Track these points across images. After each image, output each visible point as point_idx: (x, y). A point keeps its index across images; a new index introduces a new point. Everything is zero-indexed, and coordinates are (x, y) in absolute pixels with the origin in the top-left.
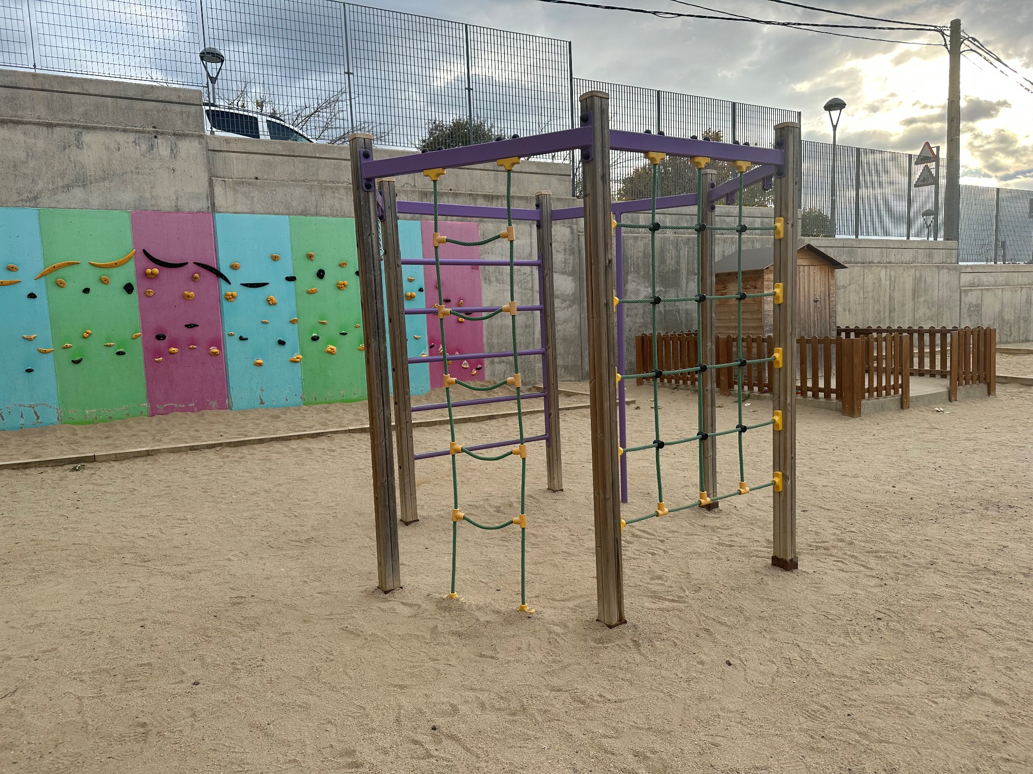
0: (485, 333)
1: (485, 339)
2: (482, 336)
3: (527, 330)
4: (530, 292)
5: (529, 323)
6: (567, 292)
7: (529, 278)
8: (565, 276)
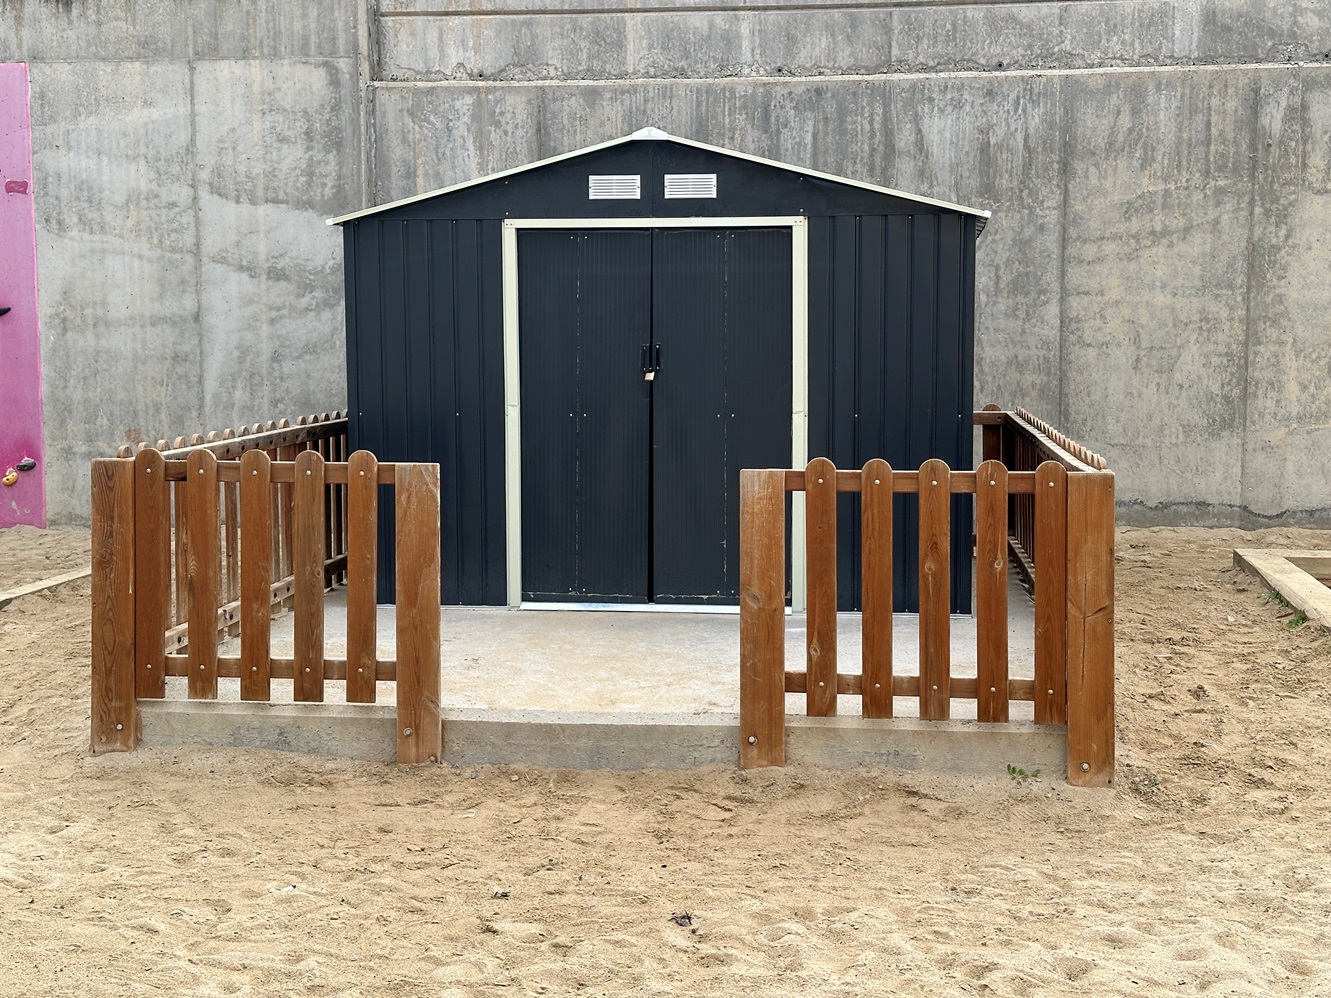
0: (44, 370)
1: (44, 389)
2: (37, 377)
3: (180, 370)
4: (190, 259)
5: (186, 348)
6: (318, 262)
7: (187, 219)
8: (311, 214)
